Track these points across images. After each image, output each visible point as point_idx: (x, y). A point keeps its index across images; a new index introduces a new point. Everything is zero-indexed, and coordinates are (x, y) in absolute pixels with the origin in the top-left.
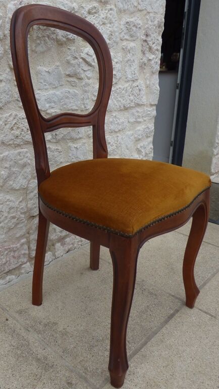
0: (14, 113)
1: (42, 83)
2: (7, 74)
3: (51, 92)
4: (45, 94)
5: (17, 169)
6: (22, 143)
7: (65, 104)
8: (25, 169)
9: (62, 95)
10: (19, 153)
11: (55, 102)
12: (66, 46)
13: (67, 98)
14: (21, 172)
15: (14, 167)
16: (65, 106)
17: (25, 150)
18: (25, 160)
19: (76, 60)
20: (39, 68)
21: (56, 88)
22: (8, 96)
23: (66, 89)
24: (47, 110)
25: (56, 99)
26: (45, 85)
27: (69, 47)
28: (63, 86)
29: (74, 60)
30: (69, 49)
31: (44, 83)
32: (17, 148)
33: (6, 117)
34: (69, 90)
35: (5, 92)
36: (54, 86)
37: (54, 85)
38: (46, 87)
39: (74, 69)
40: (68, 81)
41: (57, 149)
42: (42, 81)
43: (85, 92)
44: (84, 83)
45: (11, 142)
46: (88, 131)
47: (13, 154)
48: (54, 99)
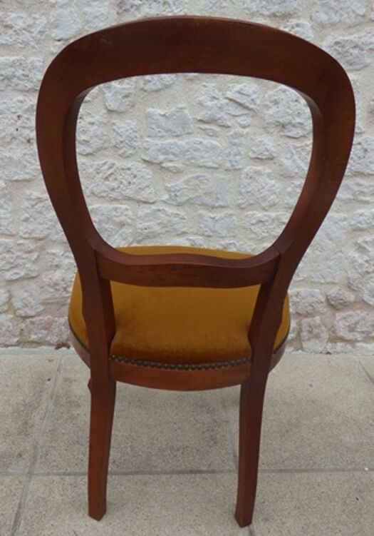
0: (110, 161)
1: (153, 129)
2: (101, 116)
3: (170, 140)
4: (159, 142)
5: (112, 226)
6: (120, 198)
7: (193, 158)
8: (124, 229)
9: (187, 147)
10: (116, 209)
11: (174, 154)
12: (199, 82)
13: (196, 150)
14: (118, 231)
15: (107, 223)
16: (193, 161)
17: (124, 207)
18: (123, 218)
19: (216, 101)
20: (150, 110)
21: (178, 136)
22: (102, 142)
23: (197, 139)
24: (161, 163)
25: (176, 150)
26: (159, 132)
27: (204, 84)
28: (192, 135)
29: (211, 101)
30: (204, 86)
31: (157, 130)
32: (114, 202)
33: (98, 165)
34: (202, 140)
35: (96, 136)
36: (174, 134)
37: (174, 132)
38: (160, 134)
39: (210, 113)
40: (201, 129)
41: (177, 214)
42: (154, 126)
43: (233, 145)
44: (231, 133)
45: (104, 194)
46: (238, 199)
47: (105, 208)
48: (173, 150)
